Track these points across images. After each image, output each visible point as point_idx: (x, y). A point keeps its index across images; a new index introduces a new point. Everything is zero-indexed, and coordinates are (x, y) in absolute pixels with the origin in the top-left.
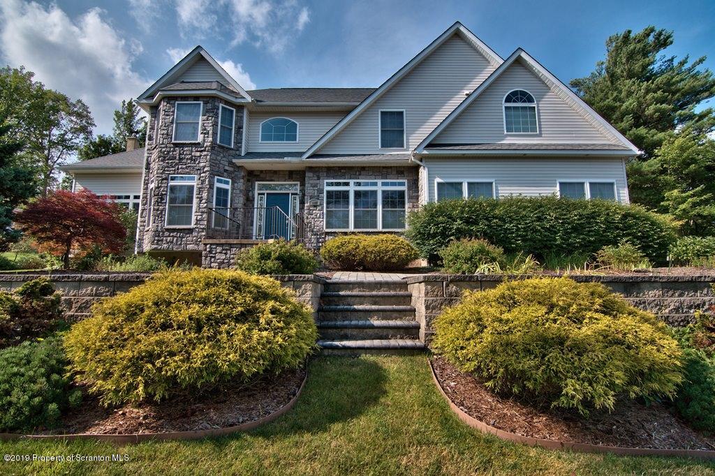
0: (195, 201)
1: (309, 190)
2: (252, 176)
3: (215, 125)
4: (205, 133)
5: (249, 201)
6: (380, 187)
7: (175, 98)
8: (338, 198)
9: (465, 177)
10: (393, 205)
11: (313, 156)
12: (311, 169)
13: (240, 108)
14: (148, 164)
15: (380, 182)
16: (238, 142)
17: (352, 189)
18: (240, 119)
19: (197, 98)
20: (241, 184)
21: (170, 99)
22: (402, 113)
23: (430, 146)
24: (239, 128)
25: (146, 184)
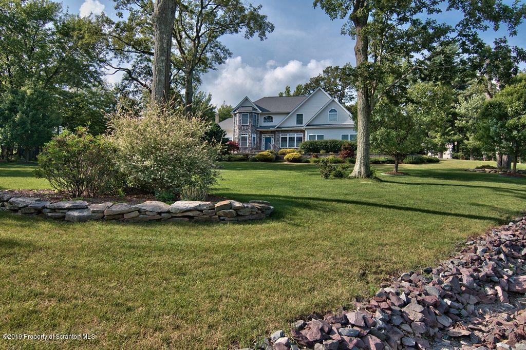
0: (248, 140)
1: (277, 137)
2: (261, 133)
3: (252, 120)
4: (250, 122)
5: (261, 139)
6: (295, 136)
7: (242, 113)
8: (284, 139)
9: (317, 133)
10: (299, 141)
11: (278, 127)
12: (277, 131)
13: (258, 114)
14: (234, 130)
15: (295, 134)
16: (258, 124)
17: (288, 136)
18: (258, 117)
19: (247, 113)
20: (258, 135)
21: (240, 113)
22: (302, 114)
23: (308, 125)
24: (258, 119)
25: (234, 135)
